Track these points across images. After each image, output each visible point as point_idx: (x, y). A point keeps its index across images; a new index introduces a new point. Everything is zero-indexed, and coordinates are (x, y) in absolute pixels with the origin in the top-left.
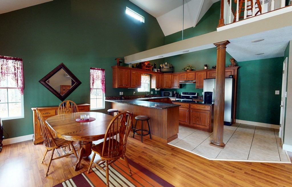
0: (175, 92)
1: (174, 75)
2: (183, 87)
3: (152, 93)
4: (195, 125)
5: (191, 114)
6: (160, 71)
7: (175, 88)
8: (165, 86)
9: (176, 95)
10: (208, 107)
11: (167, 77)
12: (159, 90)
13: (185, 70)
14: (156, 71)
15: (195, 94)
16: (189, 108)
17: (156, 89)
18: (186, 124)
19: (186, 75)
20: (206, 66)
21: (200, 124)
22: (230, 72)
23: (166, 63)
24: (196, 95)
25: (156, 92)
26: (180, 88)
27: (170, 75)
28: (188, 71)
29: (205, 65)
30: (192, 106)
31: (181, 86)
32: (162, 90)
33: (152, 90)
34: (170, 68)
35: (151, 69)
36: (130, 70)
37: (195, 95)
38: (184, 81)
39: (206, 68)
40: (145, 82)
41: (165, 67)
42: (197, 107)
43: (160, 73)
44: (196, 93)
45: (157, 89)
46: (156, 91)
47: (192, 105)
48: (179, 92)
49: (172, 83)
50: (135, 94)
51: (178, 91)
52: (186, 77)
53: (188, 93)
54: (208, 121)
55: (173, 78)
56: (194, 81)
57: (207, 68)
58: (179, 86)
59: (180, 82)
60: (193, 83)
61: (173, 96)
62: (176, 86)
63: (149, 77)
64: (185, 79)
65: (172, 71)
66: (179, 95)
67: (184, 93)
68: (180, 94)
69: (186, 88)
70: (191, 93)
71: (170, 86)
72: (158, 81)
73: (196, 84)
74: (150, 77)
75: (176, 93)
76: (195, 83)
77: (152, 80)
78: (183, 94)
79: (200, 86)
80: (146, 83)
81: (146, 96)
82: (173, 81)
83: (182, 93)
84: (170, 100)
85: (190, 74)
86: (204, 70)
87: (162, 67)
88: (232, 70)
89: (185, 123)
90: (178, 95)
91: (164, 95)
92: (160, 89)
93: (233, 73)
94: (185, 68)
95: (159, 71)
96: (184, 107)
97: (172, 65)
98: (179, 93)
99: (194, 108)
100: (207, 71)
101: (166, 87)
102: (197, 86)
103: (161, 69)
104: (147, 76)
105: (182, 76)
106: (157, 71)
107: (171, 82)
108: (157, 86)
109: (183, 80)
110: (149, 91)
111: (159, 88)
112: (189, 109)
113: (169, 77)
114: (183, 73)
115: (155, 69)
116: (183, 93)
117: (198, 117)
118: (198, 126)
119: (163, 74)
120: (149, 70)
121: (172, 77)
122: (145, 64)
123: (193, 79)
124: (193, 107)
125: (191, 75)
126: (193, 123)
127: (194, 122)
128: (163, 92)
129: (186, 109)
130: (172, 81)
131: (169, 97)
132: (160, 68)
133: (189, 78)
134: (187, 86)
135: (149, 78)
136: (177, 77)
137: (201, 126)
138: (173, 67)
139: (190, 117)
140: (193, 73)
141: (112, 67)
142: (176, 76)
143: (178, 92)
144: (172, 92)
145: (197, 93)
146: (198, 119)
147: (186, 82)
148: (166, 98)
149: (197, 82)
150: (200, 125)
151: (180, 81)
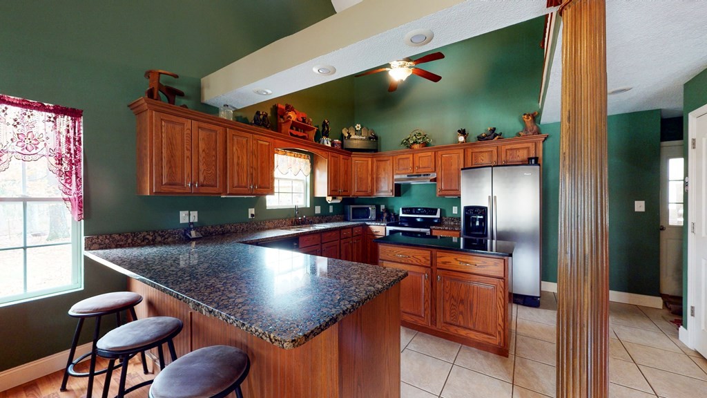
0: (383, 207)
1: (379, 159)
2: (405, 192)
3: (318, 210)
4: (452, 330)
5: (439, 287)
6: (342, 145)
7: (382, 195)
8: (354, 191)
9: (385, 215)
10: (496, 264)
11: (360, 164)
12: (339, 201)
13: (408, 145)
14: (329, 145)
15: (434, 211)
16: (432, 267)
17: (329, 199)
18: (421, 322)
19: (411, 159)
20: (463, 132)
21: (471, 326)
22: (525, 151)
23: (358, 127)
24: (438, 216)
25: (331, 207)
26: (395, 196)
27: (370, 159)
28: (416, 146)
29: (459, 131)
30: (439, 260)
31: (399, 190)
32: (347, 201)
33: (316, 201)
34: (370, 138)
35: (312, 134)
36: (220, 130)
37: (435, 214)
38: (405, 176)
39: (461, 139)
40: (296, 177)
41: (356, 137)
42: (458, 263)
43: (339, 151)
44: (436, 210)
45: (334, 198)
46: (331, 204)
47: (439, 254)
48: (393, 207)
49: (376, 180)
50: (252, 215)
51: (391, 204)
52: (411, 165)
53: (416, 209)
54: (497, 317)
55: (378, 167)
56: (433, 176)
57: (465, 138)
58: (392, 191)
59: (397, 180)
60: (431, 181)
61: (379, 218)
62: (385, 189)
63: (308, 161)
64: (410, 171)
65: (375, 148)
66: (394, 214)
67: (406, 209)
68: (396, 212)
69: (410, 195)
70: (424, 208)
71: (369, 191)
72: (335, 176)
73: (438, 184)
74: (311, 162)
75: (387, 210)
76: (435, 180)
77: (318, 173)
78: (403, 213)
79: (449, 188)
80: (296, 180)
81: (296, 220)
82: (377, 175)
83: (401, 209)
84: (370, 231)
85: (420, 155)
86: (457, 145)
87: (347, 135)
88: (530, 145)
89: (416, 318)
90: (390, 215)
91: (355, 217)
92: (341, 198)
93: (534, 152)
94: (407, 140)
95: (338, 147)
96: (415, 262)
97: (373, 131)
98: (392, 211)
99: (446, 266)
100: (465, 146)
101: (359, 194)
102: (441, 190)
103: (345, 141)
104: (302, 160)
105: (401, 161)
106: (333, 144)
107: (372, 179)
108: (332, 191)
109: (404, 171)
110: (308, 206)
111: (339, 196)
112: (432, 270)
113: (368, 166)
114: (403, 153)
115: (324, 138)
116: (403, 209)
117: (462, 301)
118: (463, 332)
119: (349, 155)
120: (304, 137)
121: (375, 164)
122: (290, 117)
123: (430, 170)
124: (445, 263)
125: (425, 158)
126: (446, 323)
127: (448, 319)
128: (352, 206)
129: (422, 270)
130: (375, 176)
131: (367, 223)
132: (342, 137)
133: (419, 167)
134: (414, 190)
135: (306, 163)
136: (388, 165)
137: (473, 335)
138: (376, 138)
139: (433, 299)
140: (430, 154)
141: (129, 106)
142: (383, 163)
143: (390, 208)
144: (374, 207)
145: (441, 209)
146: (461, 308)
147: (411, 179)
148: (358, 226)
149: (439, 177)
150: (470, 329)
151: (396, 177)
